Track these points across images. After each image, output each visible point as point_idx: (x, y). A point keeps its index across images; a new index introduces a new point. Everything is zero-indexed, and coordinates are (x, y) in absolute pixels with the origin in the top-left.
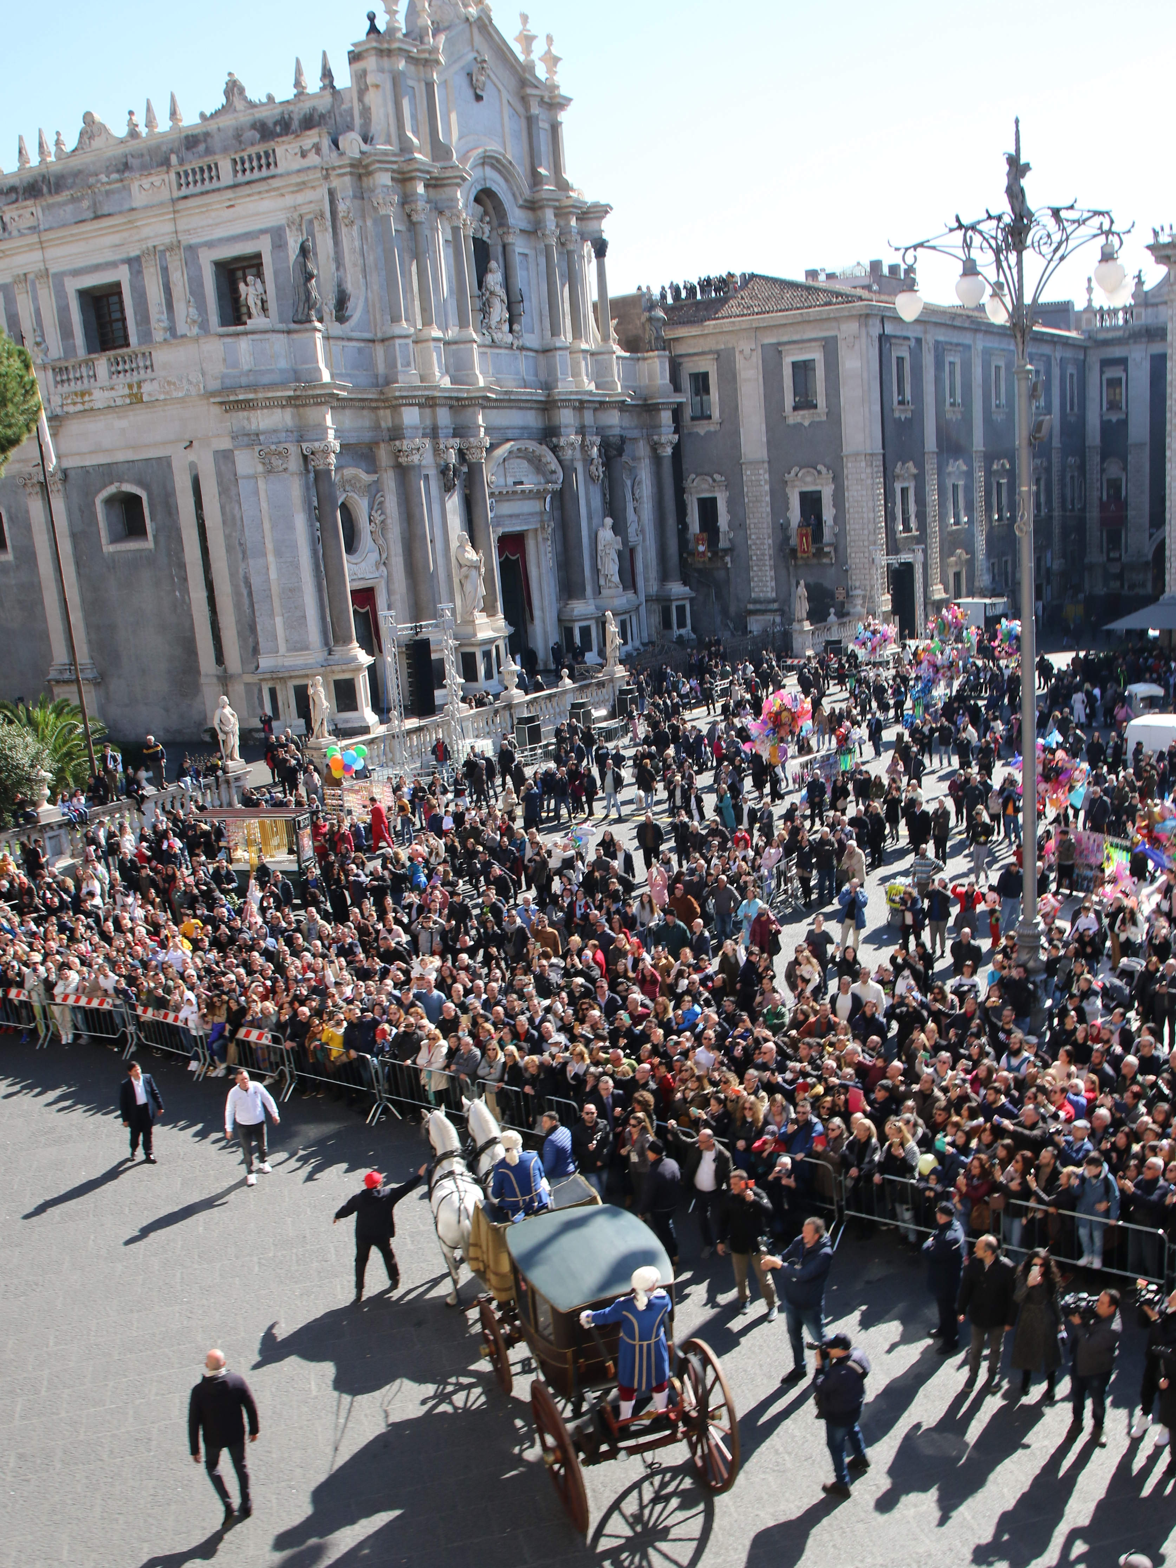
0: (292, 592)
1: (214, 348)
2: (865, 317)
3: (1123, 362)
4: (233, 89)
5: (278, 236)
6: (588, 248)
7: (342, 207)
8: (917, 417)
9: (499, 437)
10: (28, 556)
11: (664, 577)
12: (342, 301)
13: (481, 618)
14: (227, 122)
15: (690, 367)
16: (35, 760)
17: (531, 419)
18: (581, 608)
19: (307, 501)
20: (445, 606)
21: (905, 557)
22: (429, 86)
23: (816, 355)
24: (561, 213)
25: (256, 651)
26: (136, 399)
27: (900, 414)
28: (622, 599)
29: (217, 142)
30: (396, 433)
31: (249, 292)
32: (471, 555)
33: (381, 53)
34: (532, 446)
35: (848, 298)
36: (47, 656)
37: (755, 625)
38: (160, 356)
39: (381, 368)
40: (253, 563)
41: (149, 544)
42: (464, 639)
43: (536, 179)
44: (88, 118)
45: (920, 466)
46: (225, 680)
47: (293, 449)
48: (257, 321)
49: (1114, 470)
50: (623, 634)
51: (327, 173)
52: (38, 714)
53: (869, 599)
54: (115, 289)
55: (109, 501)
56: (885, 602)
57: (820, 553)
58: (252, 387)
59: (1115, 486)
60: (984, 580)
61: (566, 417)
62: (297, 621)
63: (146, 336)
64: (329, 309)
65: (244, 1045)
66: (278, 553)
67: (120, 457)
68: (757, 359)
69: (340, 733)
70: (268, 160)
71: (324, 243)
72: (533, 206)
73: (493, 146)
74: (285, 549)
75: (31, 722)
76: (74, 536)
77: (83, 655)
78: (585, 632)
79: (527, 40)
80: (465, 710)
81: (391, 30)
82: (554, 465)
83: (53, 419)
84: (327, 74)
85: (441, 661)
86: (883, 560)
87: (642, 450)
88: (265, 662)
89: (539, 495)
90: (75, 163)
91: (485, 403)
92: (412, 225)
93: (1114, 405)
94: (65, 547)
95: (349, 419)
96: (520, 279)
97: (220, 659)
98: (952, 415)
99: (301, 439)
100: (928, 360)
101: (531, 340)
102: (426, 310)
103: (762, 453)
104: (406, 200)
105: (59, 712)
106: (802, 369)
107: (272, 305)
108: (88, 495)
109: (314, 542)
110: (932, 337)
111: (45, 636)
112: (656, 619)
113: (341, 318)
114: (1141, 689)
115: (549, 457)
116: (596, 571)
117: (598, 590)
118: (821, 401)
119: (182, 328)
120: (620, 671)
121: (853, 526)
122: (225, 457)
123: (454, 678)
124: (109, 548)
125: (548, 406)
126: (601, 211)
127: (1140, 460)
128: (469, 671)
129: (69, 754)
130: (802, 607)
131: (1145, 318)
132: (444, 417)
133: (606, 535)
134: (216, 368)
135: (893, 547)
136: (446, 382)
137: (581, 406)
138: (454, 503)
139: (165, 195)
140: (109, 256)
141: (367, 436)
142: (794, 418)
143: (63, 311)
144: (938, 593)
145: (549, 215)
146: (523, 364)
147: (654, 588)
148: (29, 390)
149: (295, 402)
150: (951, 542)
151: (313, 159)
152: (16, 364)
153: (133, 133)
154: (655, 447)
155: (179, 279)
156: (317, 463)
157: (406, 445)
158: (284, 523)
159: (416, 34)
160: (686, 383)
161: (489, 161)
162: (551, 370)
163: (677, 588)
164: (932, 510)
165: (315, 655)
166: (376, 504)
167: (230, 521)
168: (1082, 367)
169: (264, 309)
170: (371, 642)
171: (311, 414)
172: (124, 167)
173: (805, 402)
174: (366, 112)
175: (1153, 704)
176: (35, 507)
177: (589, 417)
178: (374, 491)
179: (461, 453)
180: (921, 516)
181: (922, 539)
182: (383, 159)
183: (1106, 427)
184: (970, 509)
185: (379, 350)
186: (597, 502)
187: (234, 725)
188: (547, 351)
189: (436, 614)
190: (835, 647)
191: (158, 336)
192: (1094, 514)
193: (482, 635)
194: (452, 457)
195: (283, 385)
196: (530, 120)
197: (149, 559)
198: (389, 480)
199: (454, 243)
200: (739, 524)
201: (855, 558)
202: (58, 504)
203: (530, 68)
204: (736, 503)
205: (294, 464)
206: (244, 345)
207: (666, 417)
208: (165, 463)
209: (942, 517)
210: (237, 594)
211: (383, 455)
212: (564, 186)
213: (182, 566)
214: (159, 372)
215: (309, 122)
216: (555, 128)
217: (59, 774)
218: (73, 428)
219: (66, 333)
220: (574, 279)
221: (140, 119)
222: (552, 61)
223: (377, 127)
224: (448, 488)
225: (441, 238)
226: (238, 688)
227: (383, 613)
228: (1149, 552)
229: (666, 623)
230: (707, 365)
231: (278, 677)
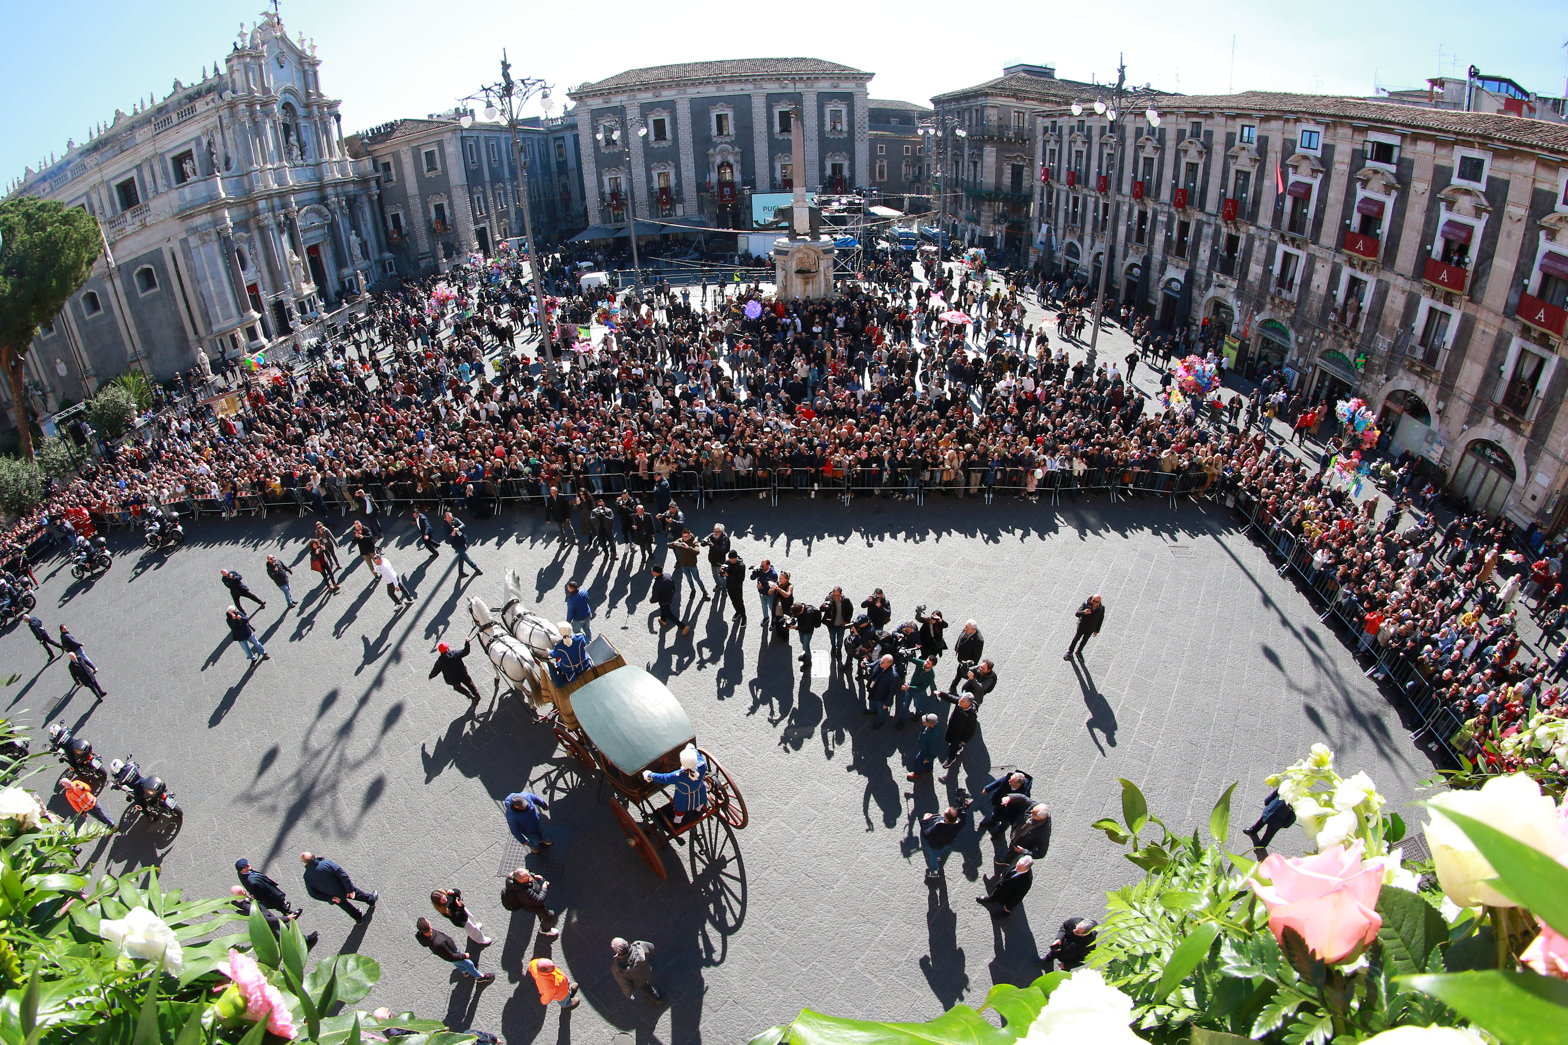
0: (221, 294)
1: (174, 194)
2: (454, 131)
3: (563, 138)
4: (177, 84)
5: (198, 140)
6: (333, 119)
7: (224, 122)
8: (480, 167)
9: (301, 204)
10: (109, 309)
11: (381, 251)
12: (227, 161)
13: (304, 286)
14: (175, 98)
15: (382, 161)
16: (128, 400)
17: (314, 195)
18: (346, 271)
19: (222, 252)
20: (287, 284)
21: (482, 225)
22: (260, 66)
23: (435, 148)
24: (320, 107)
25: (210, 324)
26: (144, 226)
27: (473, 167)
28: (364, 264)
29: (170, 108)
30: (257, 213)
31: (187, 167)
32: (296, 259)
33: (239, 57)
34: (316, 206)
35: (446, 124)
36: (125, 352)
37: (423, 264)
38: (152, 204)
39: (247, 186)
40: (203, 286)
41: (158, 289)
42: (298, 296)
43: (308, 95)
44: (117, 112)
45: (484, 187)
46: (200, 341)
47: (213, 230)
48: (192, 178)
49: (564, 180)
50: (367, 279)
51: (217, 109)
52: (125, 379)
53: (469, 244)
54: (132, 180)
55: (138, 275)
56: (476, 245)
57: (446, 229)
58: (192, 208)
59: (565, 186)
60: (516, 230)
61: (330, 191)
62: (225, 306)
63: (146, 197)
64: (222, 166)
65: (241, 499)
66: (213, 278)
67: (141, 253)
68: (410, 153)
69: (253, 351)
70: (193, 109)
71: (218, 138)
72: (307, 106)
73: (289, 85)
74: (215, 275)
75: (124, 384)
76: (127, 294)
77: (139, 347)
78: (350, 281)
79: (302, 41)
80: (303, 327)
81: (243, 48)
82: (327, 212)
83: (111, 245)
84: (216, 70)
85: (289, 310)
86: (473, 227)
87: (365, 199)
88: (215, 328)
89: (321, 227)
90: (113, 132)
91: (294, 192)
92: (255, 123)
93: (561, 155)
94: (123, 300)
95: (236, 212)
96: (304, 136)
97: (196, 332)
98: (495, 165)
99: (216, 225)
100: (482, 144)
101: (311, 161)
102: (264, 157)
103: (416, 192)
104: (252, 113)
105: (134, 376)
106: (430, 155)
107: (198, 170)
108: (130, 274)
109: (227, 269)
110: (482, 136)
111: (122, 343)
112: (380, 270)
113: (228, 169)
114: (585, 264)
115: (324, 209)
116: (351, 254)
117: (353, 263)
118: (439, 166)
119: (161, 190)
120: (367, 295)
121: (458, 215)
122: (184, 241)
123: (297, 315)
124: (141, 296)
125: (321, 188)
126: (337, 103)
127: (573, 175)
128: (303, 310)
129: (142, 394)
130: (441, 253)
131: (569, 121)
132: (276, 201)
133: (353, 238)
134: (176, 203)
135: (476, 222)
136: (276, 186)
137: (336, 185)
138: (285, 238)
139: (150, 135)
140: (128, 167)
141: (244, 217)
142: (428, 175)
143: (111, 196)
144: (498, 238)
145: (315, 108)
146: (309, 172)
147: (377, 257)
148: (98, 234)
149: (211, 210)
150: (501, 216)
151: (212, 105)
152: (92, 224)
153: (136, 113)
154: (370, 197)
155: (157, 169)
156: (224, 234)
157: (261, 217)
158: (212, 263)
159: (254, 47)
160: (380, 168)
161: (287, 91)
162: (321, 172)
163: (387, 255)
164: (491, 204)
165: (236, 319)
166: (252, 246)
167: (191, 269)
168: (546, 141)
169: (195, 173)
170: (259, 308)
171: (219, 213)
172: (132, 128)
173: (432, 167)
174: (233, 82)
175: (590, 270)
176: (109, 286)
177: (339, 189)
178: (250, 241)
179: (286, 216)
180: (487, 208)
181: (488, 217)
182: (242, 99)
183: (558, 163)
184: (507, 203)
185: (246, 179)
186: (347, 225)
187: (206, 359)
188: (318, 165)
189: (284, 288)
190: (457, 267)
191: (151, 195)
192: (558, 198)
193: (306, 293)
194: (282, 218)
195: (205, 203)
196: (305, 72)
197: (158, 296)
198: (256, 234)
199: (274, 128)
200: (410, 223)
201: (461, 229)
202: (118, 282)
203: (304, 52)
204: (407, 215)
205: (214, 237)
206: (187, 190)
207: (373, 183)
208: (159, 251)
209: (496, 206)
210: (198, 300)
211: (252, 223)
212: (321, 96)
213: (173, 295)
214: (153, 212)
215: (209, 90)
216: (315, 73)
217: (139, 403)
218: (120, 246)
219: (113, 205)
220: (327, 132)
221: (138, 107)
222: (313, 47)
223: (238, 86)
224: (282, 232)
225: (268, 127)
226: (206, 343)
227: (262, 293)
228: (582, 210)
229: (385, 271)
230: (389, 159)
231: (222, 333)
